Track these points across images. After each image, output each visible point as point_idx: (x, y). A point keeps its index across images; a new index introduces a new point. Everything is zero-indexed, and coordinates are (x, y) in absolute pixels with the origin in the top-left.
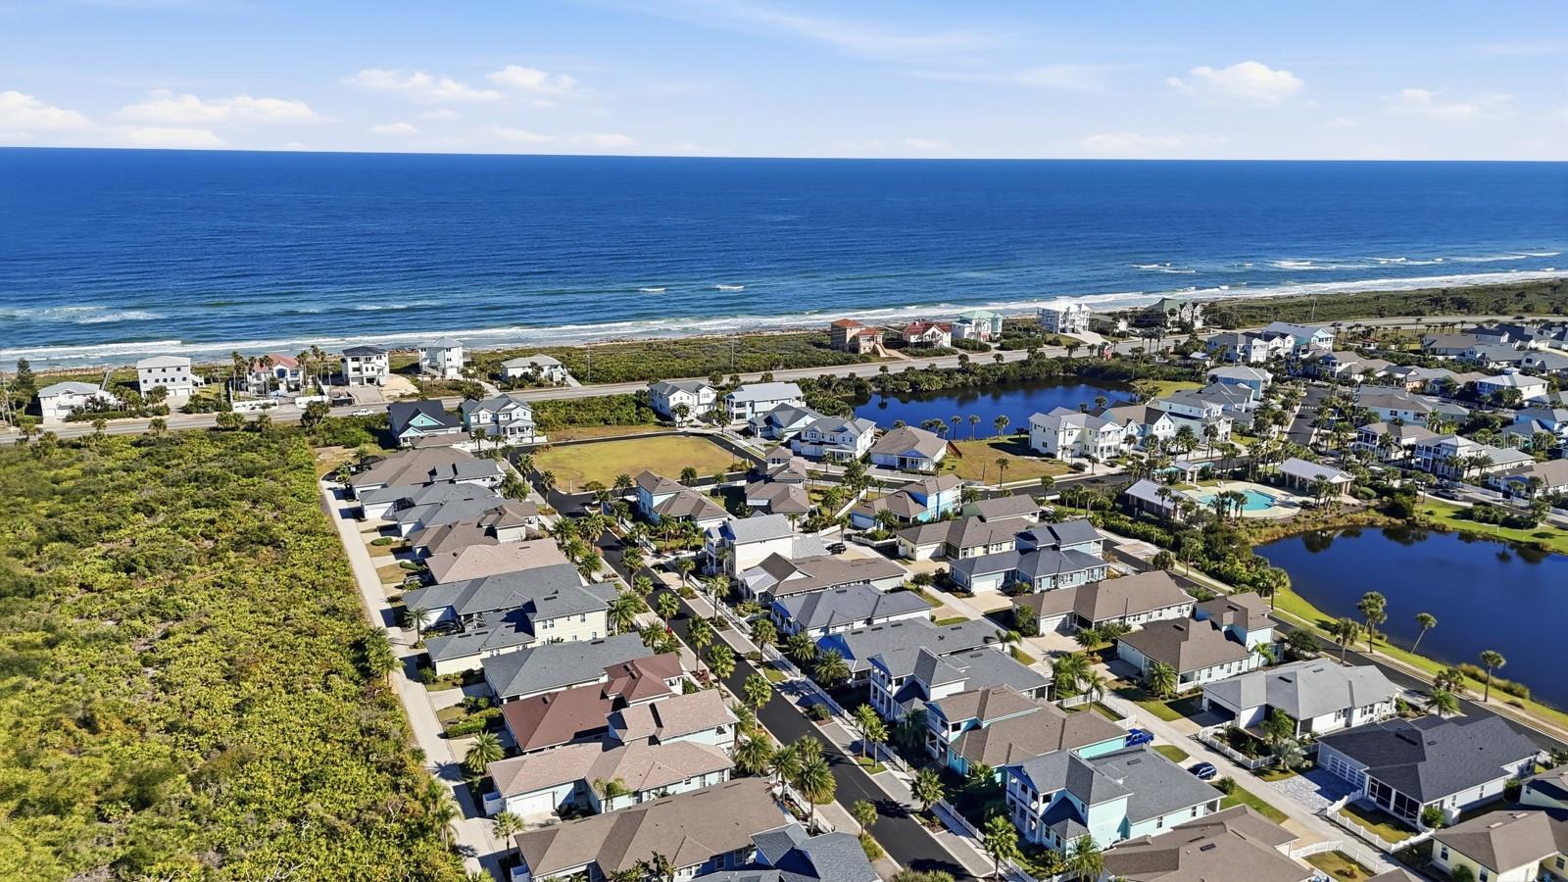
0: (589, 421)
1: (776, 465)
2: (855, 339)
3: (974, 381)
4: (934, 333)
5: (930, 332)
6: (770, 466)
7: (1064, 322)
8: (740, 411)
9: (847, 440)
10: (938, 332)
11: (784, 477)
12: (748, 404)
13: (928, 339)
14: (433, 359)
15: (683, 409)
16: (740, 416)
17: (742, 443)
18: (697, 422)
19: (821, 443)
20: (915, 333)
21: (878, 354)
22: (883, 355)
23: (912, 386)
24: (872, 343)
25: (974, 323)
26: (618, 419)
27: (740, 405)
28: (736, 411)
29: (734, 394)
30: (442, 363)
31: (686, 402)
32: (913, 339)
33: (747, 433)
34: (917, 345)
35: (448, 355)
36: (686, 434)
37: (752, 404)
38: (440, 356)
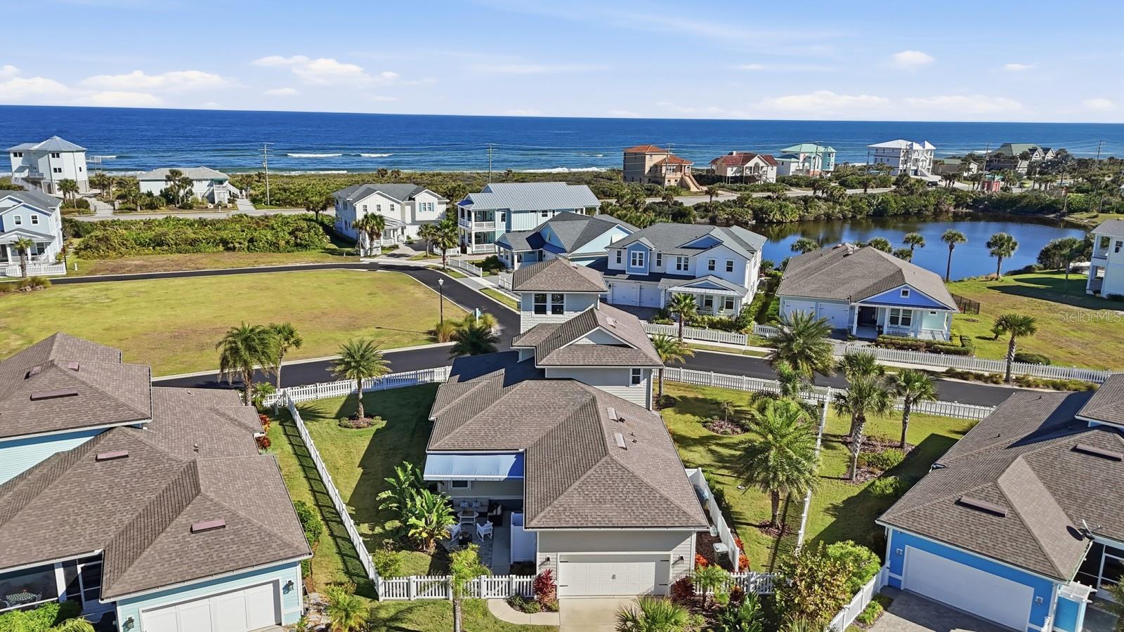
0: (193, 243)
1: (549, 318)
2: (656, 168)
3: (841, 211)
4: (757, 165)
5: (751, 164)
6: (529, 320)
7: (905, 162)
8: (485, 228)
9: (721, 267)
10: (762, 164)
11: (579, 360)
12: (498, 215)
13: (747, 172)
14: (33, 168)
15: (376, 224)
16: (482, 238)
17: (481, 282)
18: (404, 249)
19: (656, 277)
20: (732, 165)
21: (688, 188)
22: (693, 189)
23: (755, 217)
24: (679, 175)
25: (802, 157)
26: (251, 241)
27: (485, 216)
28: (474, 227)
29: (472, 196)
30: (47, 176)
31: (385, 213)
32: (730, 172)
33: (492, 265)
34: (735, 180)
35: (55, 162)
36: (373, 267)
37: (507, 216)
38: (42, 164)
